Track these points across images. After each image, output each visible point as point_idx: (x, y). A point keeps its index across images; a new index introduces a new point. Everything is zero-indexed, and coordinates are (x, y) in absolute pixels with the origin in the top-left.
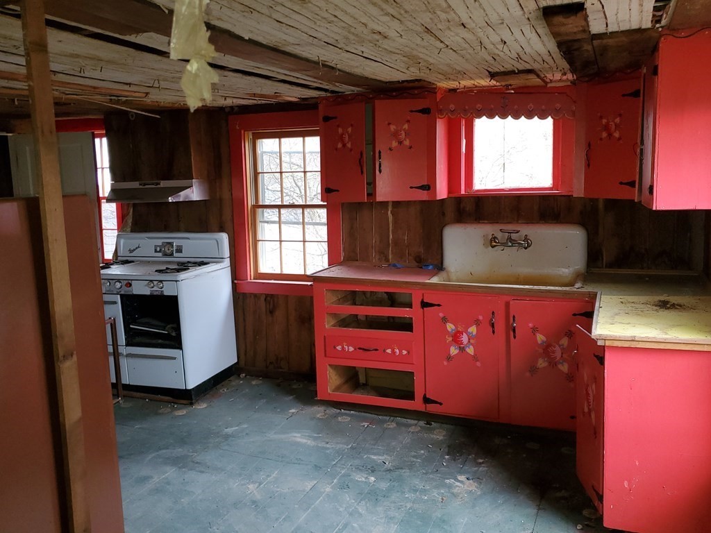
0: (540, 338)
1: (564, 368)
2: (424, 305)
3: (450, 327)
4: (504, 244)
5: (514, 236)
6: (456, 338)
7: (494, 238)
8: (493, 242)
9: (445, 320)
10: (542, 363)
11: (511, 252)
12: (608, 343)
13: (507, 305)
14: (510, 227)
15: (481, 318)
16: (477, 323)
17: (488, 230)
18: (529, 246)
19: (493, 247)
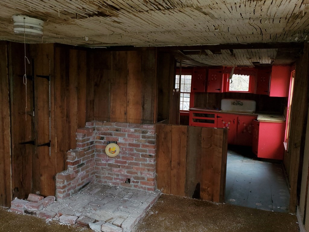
0: (245, 125)
1: (250, 132)
2: (218, 117)
3: (224, 122)
4: (237, 104)
5: (239, 102)
6: (225, 125)
7: (234, 103)
8: (233, 104)
9: (222, 121)
10: (245, 131)
11: (238, 106)
12: (260, 121)
13: (238, 118)
14: (238, 100)
15: (231, 120)
16: (230, 121)
17: (233, 101)
18: (242, 105)
19: (234, 105)
